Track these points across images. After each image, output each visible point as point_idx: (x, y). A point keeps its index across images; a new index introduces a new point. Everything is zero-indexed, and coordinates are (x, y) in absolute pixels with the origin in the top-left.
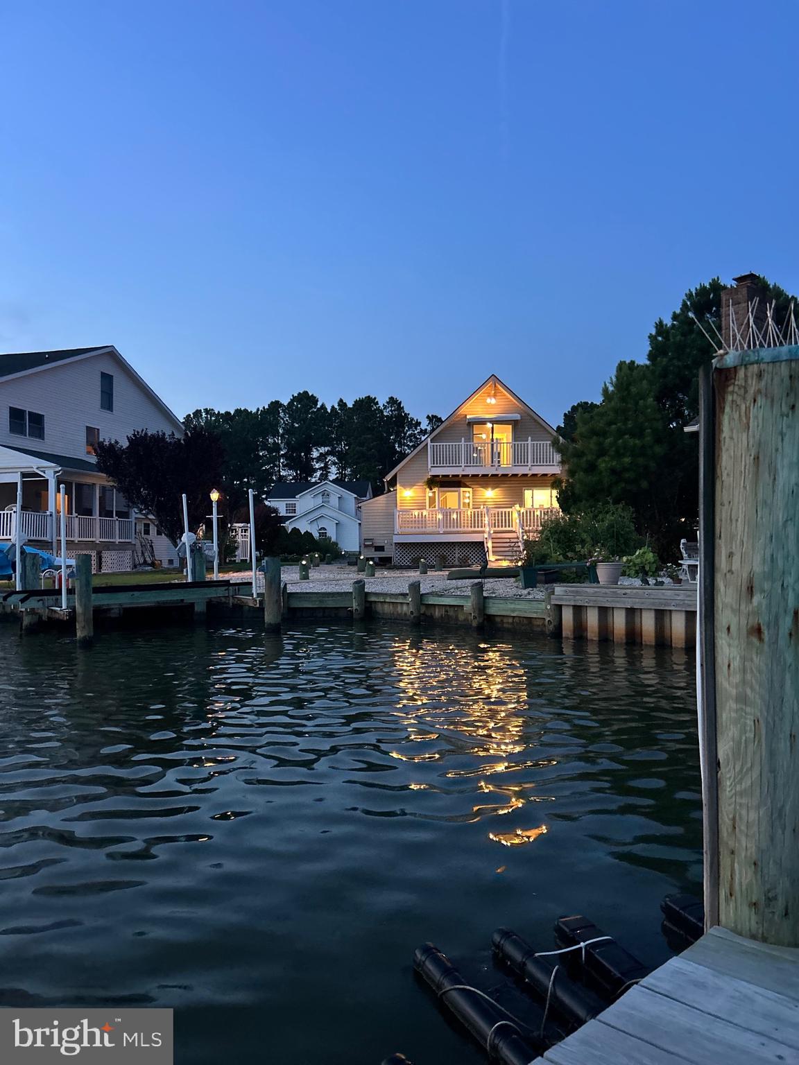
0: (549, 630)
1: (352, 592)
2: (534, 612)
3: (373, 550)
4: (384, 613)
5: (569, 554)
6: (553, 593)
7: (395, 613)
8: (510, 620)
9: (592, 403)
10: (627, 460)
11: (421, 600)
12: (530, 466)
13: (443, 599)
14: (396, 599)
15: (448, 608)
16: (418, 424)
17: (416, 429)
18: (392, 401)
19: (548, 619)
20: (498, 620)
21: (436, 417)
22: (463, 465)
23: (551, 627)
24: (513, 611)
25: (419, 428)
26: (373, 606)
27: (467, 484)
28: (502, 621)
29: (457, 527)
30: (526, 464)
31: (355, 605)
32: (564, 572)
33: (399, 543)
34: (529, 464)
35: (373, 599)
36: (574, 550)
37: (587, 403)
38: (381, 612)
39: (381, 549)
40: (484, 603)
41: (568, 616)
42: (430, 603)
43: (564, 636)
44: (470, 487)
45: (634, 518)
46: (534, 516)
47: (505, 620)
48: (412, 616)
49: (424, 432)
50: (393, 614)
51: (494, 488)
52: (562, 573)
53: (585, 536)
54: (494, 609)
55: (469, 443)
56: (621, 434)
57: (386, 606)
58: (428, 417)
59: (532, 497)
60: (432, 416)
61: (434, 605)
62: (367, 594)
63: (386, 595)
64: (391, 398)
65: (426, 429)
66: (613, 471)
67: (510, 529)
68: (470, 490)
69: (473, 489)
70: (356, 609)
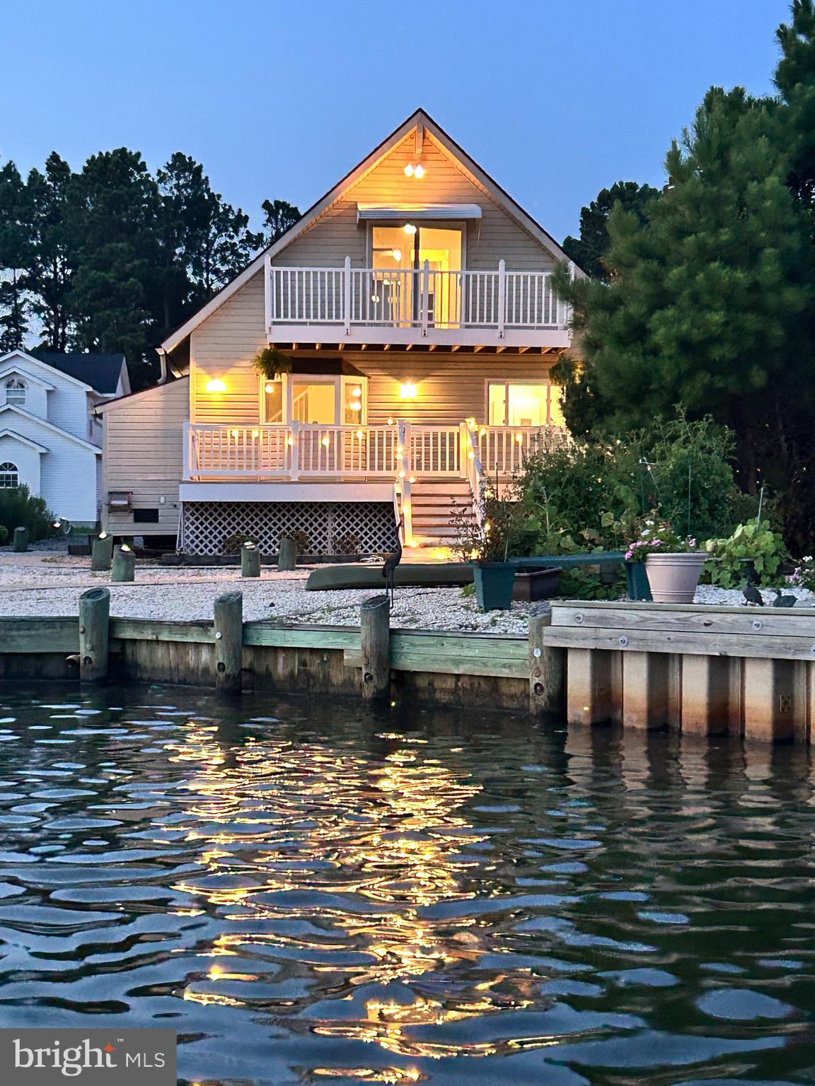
0: (537, 706)
1: (76, 620)
2: (504, 666)
3: (131, 518)
4: (153, 668)
5: (586, 534)
6: (548, 621)
7: (181, 667)
8: (450, 684)
9: (646, 186)
10: (717, 317)
11: (245, 637)
12: (501, 328)
13: (294, 634)
14: (185, 634)
15: (307, 657)
16: (242, 220)
17: (236, 231)
18: (180, 164)
19: (537, 680)
20: (422, 682)
21: (284, 205)
22: (347, 321)
23: (542, 700)
24: (457, 662)
25: (242, 230)
26: (129, 651)
27: (357, 366)
28: (431, 684)
29: (332, 467)
30: (492, 323)
31: (84, 648)
32: (575, 573)
33: (193, 504)
34: (500, 323)
35: (128, 634)
36: (596, 525)
37: (632, 186)
38: (148, 665)
39: (149, 516)
40: (391, 643)
41: (579, 675)
42: (265, 643)
43: (570, 718)
44: (363, 375)
45: (731, 453)
46: (508, 444)
47: (438, 684)
48: (222, 675)
49: (254, 241)
50: (177, 668)
51: (419, 377)
52: (570, 578)
53: (622, 491)
54: (413, 658)
55: (361, 270)
56: (706, 255)
57: (160, 652)
58: (266, 205)
59: (506, 401)
60: (277, 203)
61: (276, 649)
62: (114, 623)
63: (160, 624)
64: (178, 157)
65: (261, 235)
66: (685, 345)
67: (455, 474)
68: (363, 380)
69: (369, 378)
70: (86, 658)
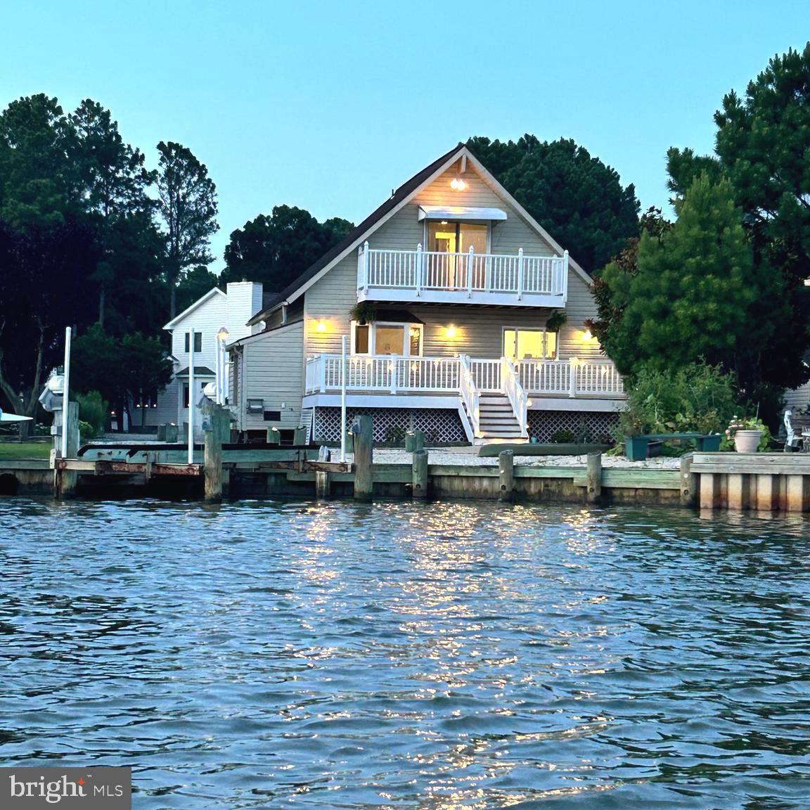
0: (685, 500)
1: (410, 466)
2: (665, 483)
3: (262, 417)
4: (452, 490)
6: (691, 460)
7: (470, 490)
8: (632, 493)
11: (514, 472)
12: (520, 294)
13: (544, 471)
14: (477, 472)
15: (549, 482)
16: (138, 159)
17: (132, 168)
19: (685, 488)
20: (616, 493)
21: (177, 147)
22: (418, 286)
23: (688, 498)
24: (638, 482)
25: (138, 167)
26: (436, 482)
27: (416, 315)
28: (622, 494)
29: (417, 385)
30: (514, 290)
31: (416, 480)
34: (519, 290)
35: (440, 472)
38: (449, 490)
39: (274, 416)
40: (602, 473)
41: (707, 485)
42: (526, 476)
43: (702, 506)
44: (419, 322)
47: (625, 494)
48: (504, 492)
49: (149, 178)
50: (467, 490)
51: (459, 324)
54: (613, 481)
55: (434, 253)
57: (456, 483)
58: (161, 146)
59: (516, 342)
60: (169, 143)
61: (530, 479)
62: (431, 467)
63: (461, 467)
64: (88, 103)
65: (155, 172)
67: (497, 391)
68: (421, 326)
69: (424, 324)
70: (418, 485)
